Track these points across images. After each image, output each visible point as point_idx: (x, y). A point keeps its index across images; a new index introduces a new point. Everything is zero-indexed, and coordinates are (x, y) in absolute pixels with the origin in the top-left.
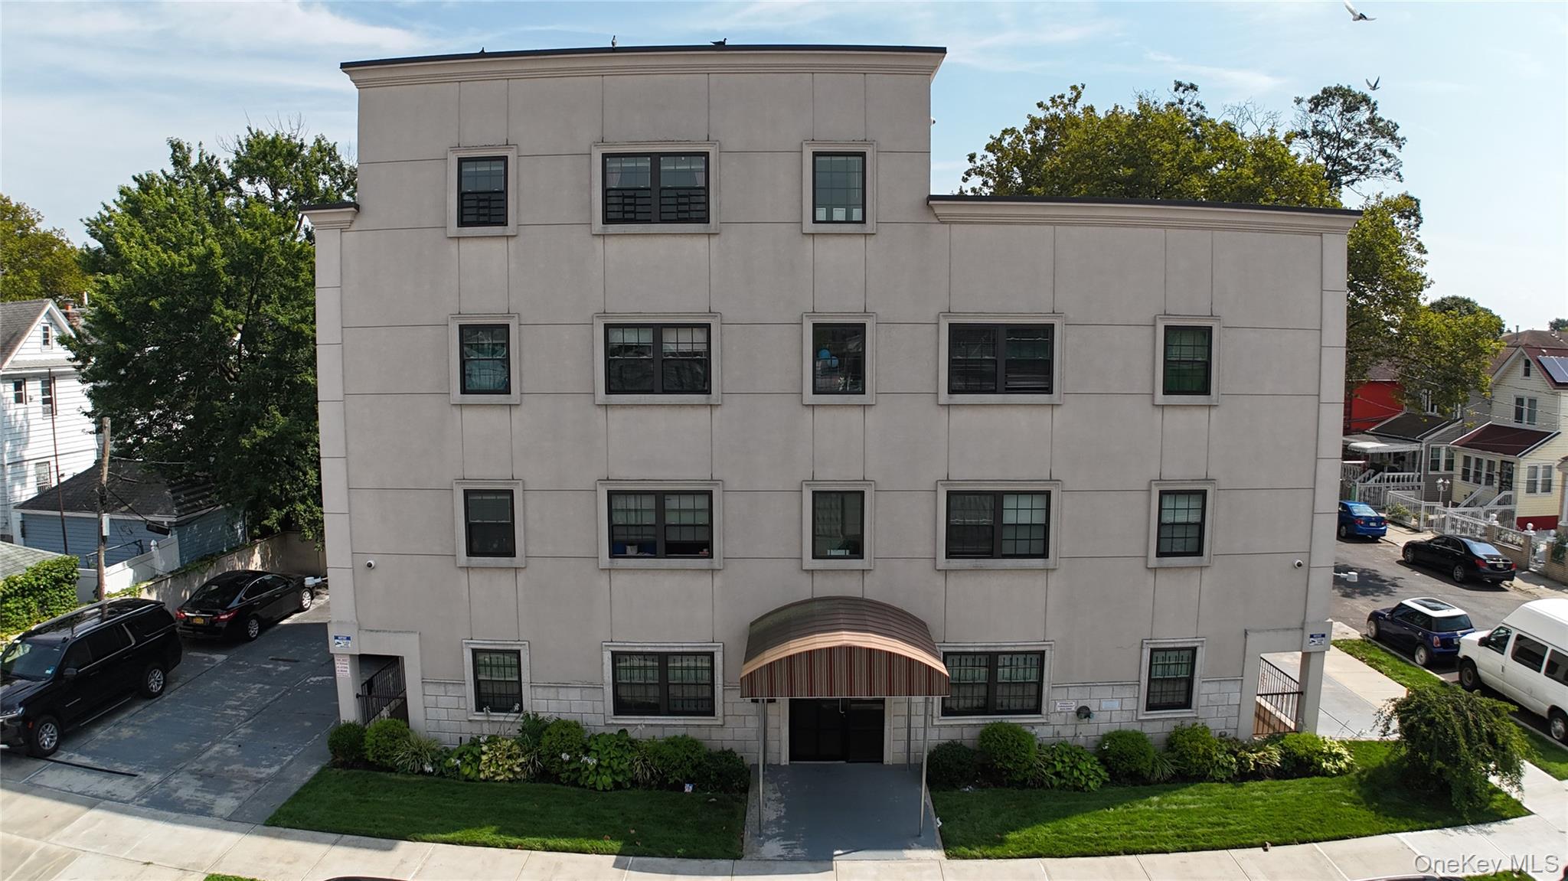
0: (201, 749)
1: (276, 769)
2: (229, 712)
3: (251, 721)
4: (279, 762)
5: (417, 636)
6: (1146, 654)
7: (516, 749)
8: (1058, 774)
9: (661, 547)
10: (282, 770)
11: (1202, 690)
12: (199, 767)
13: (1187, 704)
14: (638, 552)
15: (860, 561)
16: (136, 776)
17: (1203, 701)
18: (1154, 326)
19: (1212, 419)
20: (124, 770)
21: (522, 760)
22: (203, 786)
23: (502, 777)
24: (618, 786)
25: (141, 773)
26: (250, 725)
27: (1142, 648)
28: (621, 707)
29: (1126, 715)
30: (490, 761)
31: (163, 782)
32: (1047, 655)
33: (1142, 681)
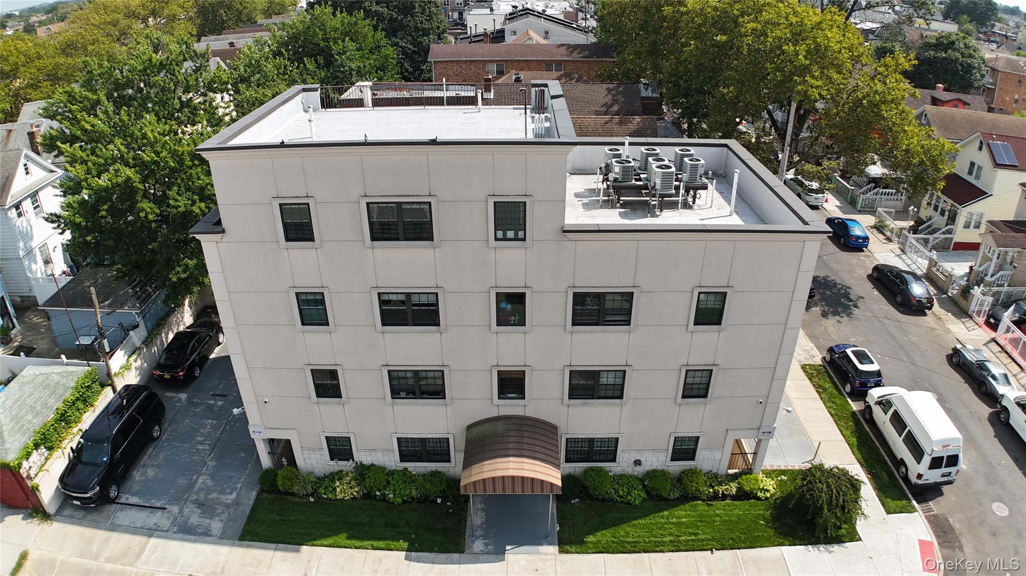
0: (193, 481)
1: (234, 495)
2: (200, 447)
3: (212, 455)
4: (236, 489)
5: (296, 431)
6: (672, 439)
7: (353, 483)
8: (621, 497)
9: (418, 392)
10: (238, 495)
11: (700, 454)
12: (195, 497)
13: (693, 459)
14: (407, 395)
15: (523, 400)
16: (165, 509)
17: (701, 458)
18: (692, 292)
19: (720, 337)
20: (158, 505)
21: (356, 489)
22: (202, 513)
23: (348, 498)
24: (404, 502)
25: (167, 506)
26: (213, 458)
27: (670, 436)
28: (404, 458)
29: (660, 463)
30: (341, 490)
31: (181, 511)
32: (620, 440)
33: (669, 450)
